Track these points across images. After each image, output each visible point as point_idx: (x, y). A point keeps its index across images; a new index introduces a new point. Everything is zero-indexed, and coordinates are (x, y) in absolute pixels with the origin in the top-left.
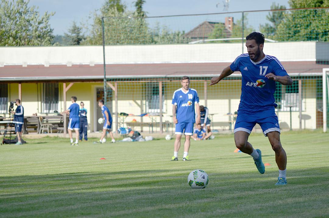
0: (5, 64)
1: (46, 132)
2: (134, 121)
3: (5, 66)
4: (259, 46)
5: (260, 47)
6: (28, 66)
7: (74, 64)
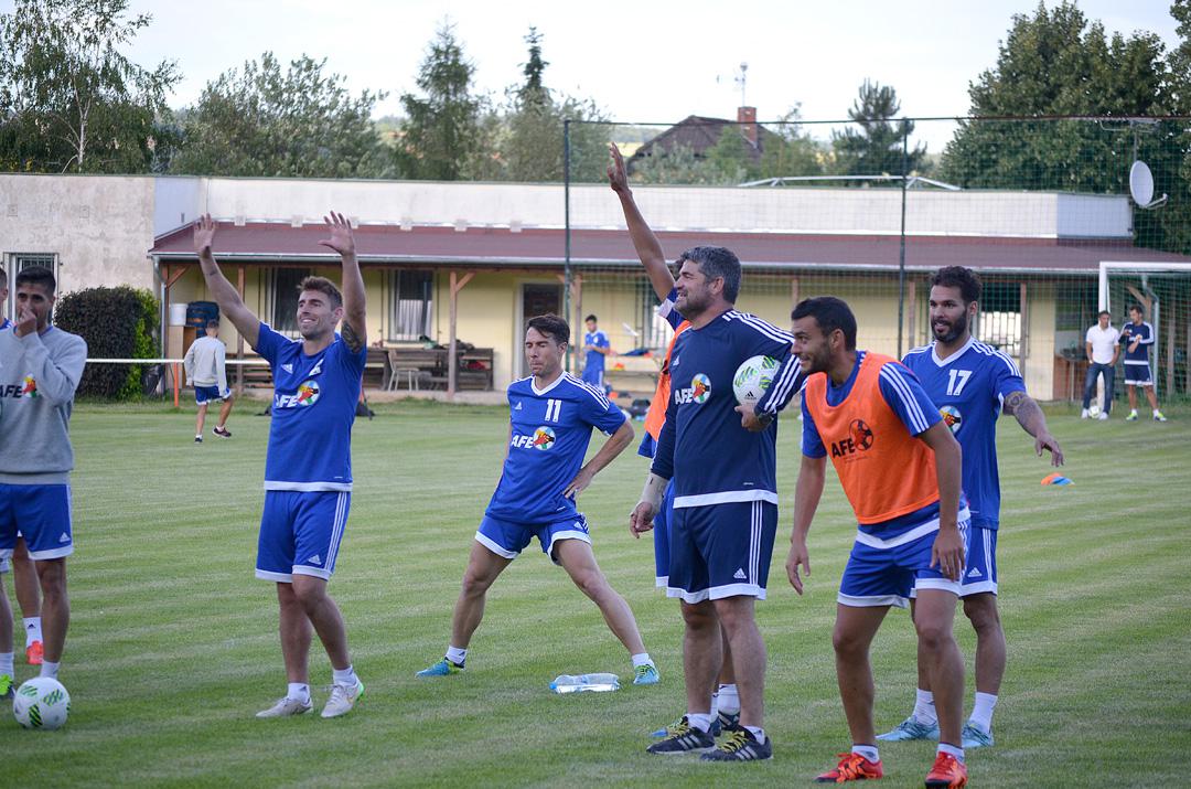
0: (305, 222)
1: (403, 385)
2: (618, 369)
3: (304, 225)
4: (966, 306)
5: (969, 310)
6: (360, 226)
7: (474, 225)
